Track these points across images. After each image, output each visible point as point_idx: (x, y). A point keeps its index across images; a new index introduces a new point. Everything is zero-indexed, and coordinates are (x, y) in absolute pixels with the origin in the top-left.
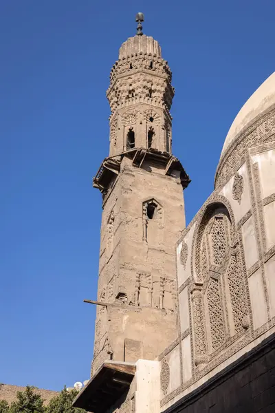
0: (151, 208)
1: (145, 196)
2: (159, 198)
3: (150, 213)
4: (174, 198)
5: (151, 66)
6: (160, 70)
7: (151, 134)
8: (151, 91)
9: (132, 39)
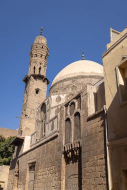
0: (37, 91)
1: (36, 87)
2: (40, 88)
3: (37, 92)
4: (44, 88)
5: (42, 48)
6: (45, 48)
7: (40, 68)
8: (42, 55)
9: (38, 37)
